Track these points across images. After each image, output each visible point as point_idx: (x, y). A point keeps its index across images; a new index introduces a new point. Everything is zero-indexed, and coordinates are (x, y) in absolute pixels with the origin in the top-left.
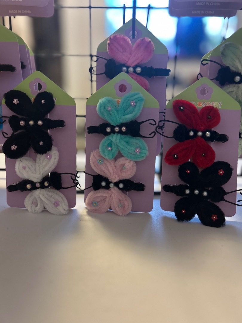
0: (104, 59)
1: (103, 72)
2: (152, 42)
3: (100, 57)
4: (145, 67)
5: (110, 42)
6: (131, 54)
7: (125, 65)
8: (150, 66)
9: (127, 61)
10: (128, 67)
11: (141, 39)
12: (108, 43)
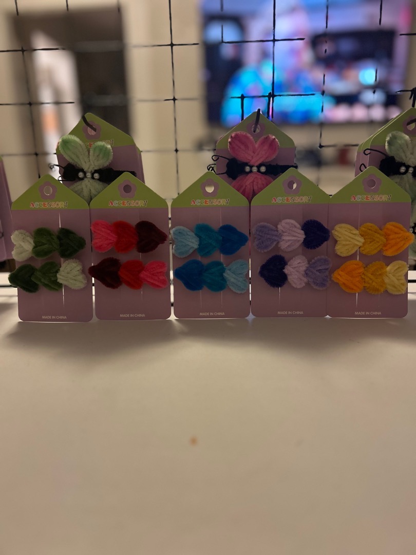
0: (225, 158)
1: (225, 171)
2: (276, 140)
3: (221, 157)
4: (270, 165)
5: (232, 140)
6: (254, 152)
7: (249, 164)
8: (275, 164)
9: (251, 160)
10: (251, 167)
11: (265, 137)
12: (230, 142)
